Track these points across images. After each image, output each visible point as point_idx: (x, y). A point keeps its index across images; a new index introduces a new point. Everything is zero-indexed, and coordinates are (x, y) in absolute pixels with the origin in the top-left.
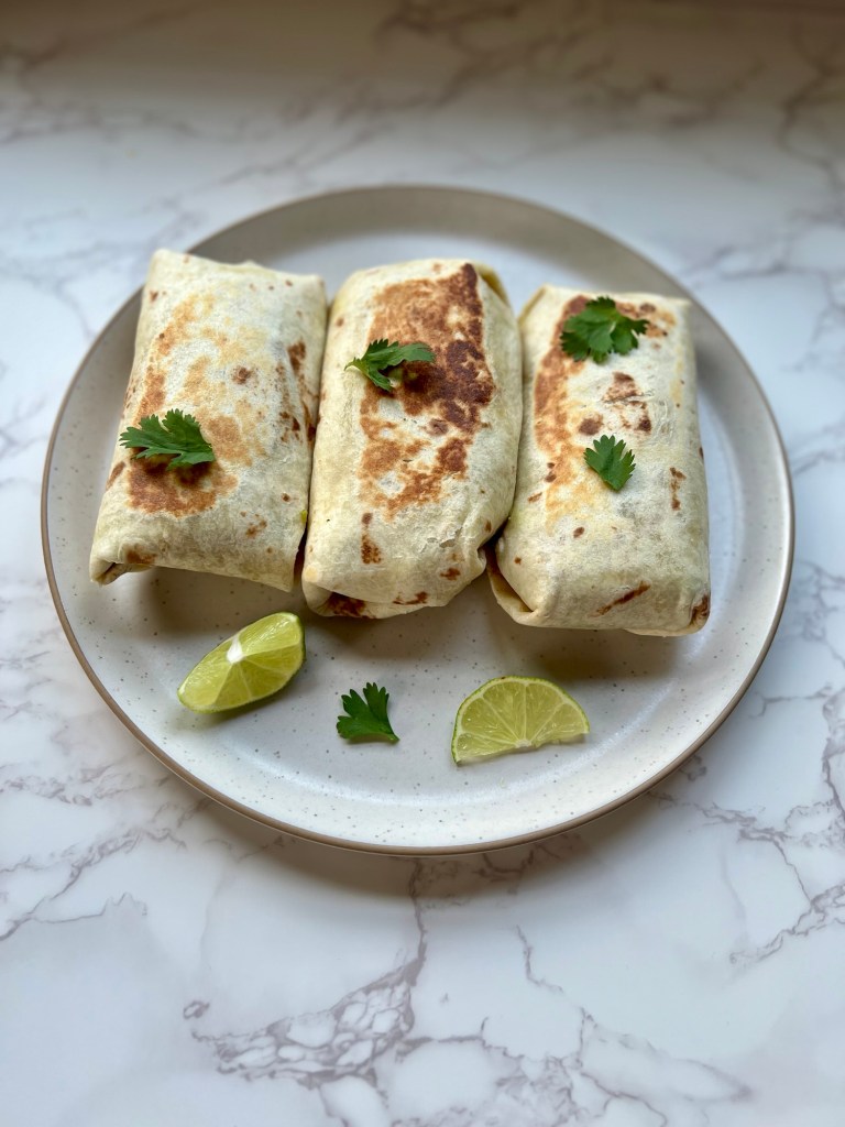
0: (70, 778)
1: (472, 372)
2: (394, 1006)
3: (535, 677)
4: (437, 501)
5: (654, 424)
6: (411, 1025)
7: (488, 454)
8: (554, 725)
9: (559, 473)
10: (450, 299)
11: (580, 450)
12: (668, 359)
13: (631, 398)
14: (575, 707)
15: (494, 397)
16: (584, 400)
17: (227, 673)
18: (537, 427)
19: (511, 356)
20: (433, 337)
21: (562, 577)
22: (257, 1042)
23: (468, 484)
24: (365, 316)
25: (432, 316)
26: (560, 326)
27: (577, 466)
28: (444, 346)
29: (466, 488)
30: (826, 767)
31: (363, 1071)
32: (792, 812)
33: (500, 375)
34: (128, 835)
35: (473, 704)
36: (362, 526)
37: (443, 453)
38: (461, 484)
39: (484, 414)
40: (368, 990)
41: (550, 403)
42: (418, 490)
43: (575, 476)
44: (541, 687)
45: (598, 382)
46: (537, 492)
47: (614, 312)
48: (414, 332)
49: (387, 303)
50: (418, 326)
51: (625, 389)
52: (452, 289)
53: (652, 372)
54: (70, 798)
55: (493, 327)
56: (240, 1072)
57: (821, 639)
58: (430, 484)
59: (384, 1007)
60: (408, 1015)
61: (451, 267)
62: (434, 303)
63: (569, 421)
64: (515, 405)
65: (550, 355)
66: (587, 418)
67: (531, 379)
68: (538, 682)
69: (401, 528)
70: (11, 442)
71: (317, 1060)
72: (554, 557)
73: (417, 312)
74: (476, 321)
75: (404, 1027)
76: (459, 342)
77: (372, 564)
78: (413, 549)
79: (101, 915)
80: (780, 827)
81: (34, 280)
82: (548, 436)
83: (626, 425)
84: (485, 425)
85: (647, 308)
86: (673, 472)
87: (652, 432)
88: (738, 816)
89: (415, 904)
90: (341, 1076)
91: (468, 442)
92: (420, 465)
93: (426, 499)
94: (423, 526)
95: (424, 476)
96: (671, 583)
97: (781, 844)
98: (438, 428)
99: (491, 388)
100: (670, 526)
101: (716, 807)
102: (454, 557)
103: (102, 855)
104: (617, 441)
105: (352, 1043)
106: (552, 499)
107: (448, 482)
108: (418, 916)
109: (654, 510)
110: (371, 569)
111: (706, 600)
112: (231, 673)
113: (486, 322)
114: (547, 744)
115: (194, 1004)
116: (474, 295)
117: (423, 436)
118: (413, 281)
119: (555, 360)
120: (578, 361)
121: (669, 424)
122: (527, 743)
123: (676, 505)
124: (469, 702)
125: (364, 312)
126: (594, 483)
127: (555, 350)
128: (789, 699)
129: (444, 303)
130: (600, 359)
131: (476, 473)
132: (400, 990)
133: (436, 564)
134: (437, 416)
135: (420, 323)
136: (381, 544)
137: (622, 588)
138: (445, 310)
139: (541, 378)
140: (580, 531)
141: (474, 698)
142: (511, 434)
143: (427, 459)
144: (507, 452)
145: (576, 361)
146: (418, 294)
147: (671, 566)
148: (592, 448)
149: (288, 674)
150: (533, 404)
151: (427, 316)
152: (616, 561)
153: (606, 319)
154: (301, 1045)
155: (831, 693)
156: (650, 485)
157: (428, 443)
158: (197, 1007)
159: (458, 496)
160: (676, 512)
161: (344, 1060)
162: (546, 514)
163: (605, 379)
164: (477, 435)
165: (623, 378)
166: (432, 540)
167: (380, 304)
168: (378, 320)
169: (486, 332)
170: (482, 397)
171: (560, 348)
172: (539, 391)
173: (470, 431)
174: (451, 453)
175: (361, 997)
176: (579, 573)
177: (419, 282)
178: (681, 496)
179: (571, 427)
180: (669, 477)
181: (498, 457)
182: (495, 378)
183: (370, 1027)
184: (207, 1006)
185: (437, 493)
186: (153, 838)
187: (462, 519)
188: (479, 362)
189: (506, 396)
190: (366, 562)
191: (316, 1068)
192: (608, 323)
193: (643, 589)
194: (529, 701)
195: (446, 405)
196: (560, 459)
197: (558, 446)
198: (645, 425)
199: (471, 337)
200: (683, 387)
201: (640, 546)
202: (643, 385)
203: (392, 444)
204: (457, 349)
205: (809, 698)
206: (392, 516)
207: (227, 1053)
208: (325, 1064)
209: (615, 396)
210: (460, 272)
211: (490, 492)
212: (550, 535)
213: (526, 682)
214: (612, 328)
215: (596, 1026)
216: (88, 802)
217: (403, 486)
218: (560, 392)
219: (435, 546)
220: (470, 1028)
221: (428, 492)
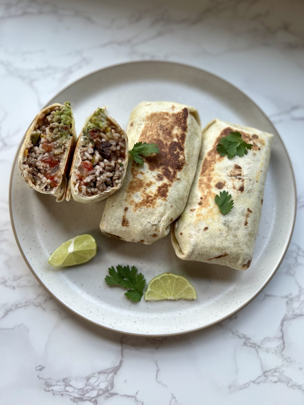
0: (9, 278)
1: (178, 156)
2: (108, 380)
3: (180, 275)
4: (153, 208)
5: (245, 189)
6: (112, 388)
7: (177, 191)
8: (184, 294)
9: (204, 203)
10: (175, 123)
11: (214, 194)
12: (258, 160)
13: (239, 176)
14: (193, 288)
15: (184, 167)
16: (220, 173)
17: (67, 255)
18: (200, 180)
19: (195, 149)
20: (165, 138)
21: (196, 245)
22: (59, 383)
23: (167, 203)
24: (141, 124)
25: (167, 129)
26: (218, 140)
27: (211, 201)
28: (169, 143)
29: (166, 205)
30: (282, 324)
31: (93, 400)
32: (265, 339)
33: (189, 158)
34: (26, 302)
35: (156, 281)
36: (124, 212)
37: (160, 188)
38: (164, 202)
39: (179, 174)
40: (100, 373)
41: (207, 172)
42: (148, 202)
43: (209, 205)
44: (182, 279)
45: (228, 167)
46: (194, 208)
47: (240, 139)
48: (159, 135)
49: (151, 120)
50: (161, 132)
51: (237, 172)
52: (177, 118)
53: (250, 166)
54: (8, 285)
55: (190, 137)
56: (51, 392)
57: (292, 275)
58: (152, 200)
59: (103, 380)
60: (112, 385)
61: (179, 109)
62: (169, 124)
63: (213, 181)
64: (193, 170)
65: (211, 151)
66: (220, 181)
67: (202, 159)
68: (181, 277)
69: (138, 215)
70: (5, 145)
71: (78, 393)
72: (194, 236)
73: (161, 126)
74: (184, 134)
75: (110, 388)
76: (175, 142)
77: (125, 227)
78: (141, 225)
79: (13, 329)
80: (259, 343)
81: (22, 78)
82: (203, 186)
83: (234, 188)
84: (178, 179)
85: (255, 137)
86: (249, 210)
87: (244, 192)
88: (245, 337)
89: (122, 346)
90: (85, 400)
91: (170, 185)
92: (150, 192)
93: (150, 206)
94: (146, 216)
95: (151, 197)
96: (237, 255)
97: (258, 350)
98: (160, 178)
99: (184, 163)
100: (242, 233)
101: (237, 332)
102: (156, 230)
103: (16, 308)
104: (229, 194)
105: (91, 390)
106: (199, 213)
107: (159, 201)
108: (122, 351)
109: (237, 225)
110: (124, 228)
111: (249, 262)
112: (69, 256)
113: (187, 134)
114: (180, 299)
115: (39, 366)
116: (185, 122)
117: (153, 180)
118: (162, 112)
119: (213, 153)
120: (222, 156)
121: (251, 189)
122: (172, 298)
123: (246, 224)
124: (154, 280)
125: (141, 122)
126: (216, 209)
127: (214, 149)
128: (274, 296)
129: (173, 124)
130: (231, 157)
131: (171, 199)
132: (111, 375)
133: (149, 231)
134: (160, 173)
135: (161, 131)
136: (130, 220)
137: (217, 254)
138: (172, 127)
139: (206, 159)
140: (206, 228)
141: (156, 279)
142: (188, 183)
143: (153, 190)
144: (185, 190)
145: (221, 156)
146: (163, 119)
147: (239, 248)
148: (219, 195)
149: (90, 258)
150: (201, 170)
151: (165, 129)
152: (218, 243)
153: (236, 141)
154: (73, 387)
155: (291, 297)
156: (238, 215)
157: (155, 183)
158: (40, 367)
159: (162, 207)
160: (246, 227)
161: (87, 395)
162: (195, 218)
163: (231, 166)
164: (174, 183)
165: (238, 167)
166: (149, 223)
167: (148, 120)
168: (146, 127)
169: (187, 139)
170: (179, 167)
171: (216, 149)
172: (204, 165)
173: (172, 181)
174: (163, 189)
175: (97, 375)
176: (202, 245)
177: (165, 113)
178: (249, 220)
179: (213, 184)
180: (246, 212)
181: (181, 193)
182: (186, 159)
183: (98, 386)
184: (44, 368)
185: (154, 204)
186: (35, 305)
187: (161, 216)
188: (181, 152)
189: (189, 167)
190: (123, 225)
191: (77, 396)
192: (237, 143)
193: (226, 255)
194: (176, 283)
195: (165, 169)
196: (206, 197)
197: (206, 191)
198: (242, 189)
199: (180, 141)
200: (261, 173)
201: (228, 239)
202: (245, 172)
203: (141, 181)
204: (174, 145)
205: (282, 297)
206: (136, 210)
207: (48, 385)
208: (80, 395)
209: (233, 174)
210: (182, 111)
211: (175, 207)
212: (195, 227)
213: (176, 277)
214: (238, 145)
215: (176, 401)
216: (14, 288)
217: (142, 199)
218: (212, 168)
219: (150, 225)
220: (133, 393)
221: (151, 203)
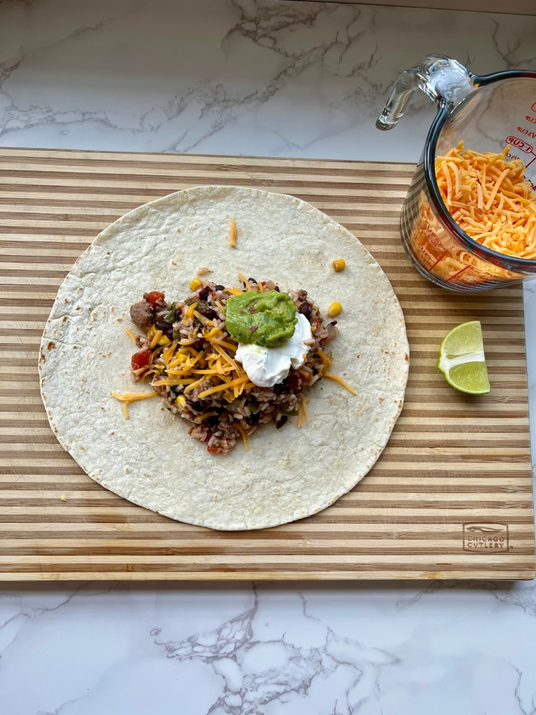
2: (244, 628)
6: (252, 636)
22: (184, 645)
31: (231, 655)
40: (232, 622)
56: (176, 657)
59: (239, 629)
60: (251, 633)
71: (210, 652)
75: (248, 637)
90: (221, 658)
105: (226, 644)
115: (154, 629)
132: (246, 622)
154: (203, 646)
158: (156, 631)
161: (222, 651)
175: (229, 625)
183: (233, 637)
184: (160, 630)
191: (210, 655)
207: (170, 650)
208: (214, 653)
215: (334, 635)
220: (279, 637)
